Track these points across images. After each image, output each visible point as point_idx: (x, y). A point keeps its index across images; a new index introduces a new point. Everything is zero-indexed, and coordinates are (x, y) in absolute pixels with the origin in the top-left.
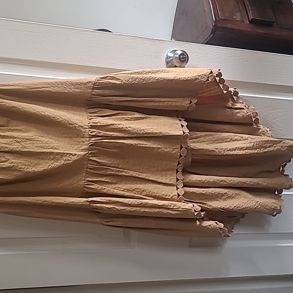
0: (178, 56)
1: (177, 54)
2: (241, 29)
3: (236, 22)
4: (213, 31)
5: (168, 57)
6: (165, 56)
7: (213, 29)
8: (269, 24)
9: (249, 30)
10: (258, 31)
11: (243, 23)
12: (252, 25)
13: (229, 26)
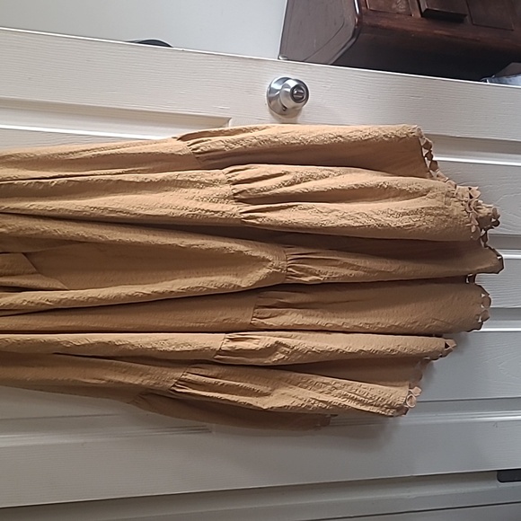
0: (289, 90)
1: (288, 87)
2: (405, 27)
3: (397, 17)
4: (356, 34)
5: (271, 90)
6: (267, 89)
7: (355, 29)
8: (456, 19)
9: (420, 30)
10: (436, 32)
11: (409, 18)
12: (425, 21)
13: (384, 23)
